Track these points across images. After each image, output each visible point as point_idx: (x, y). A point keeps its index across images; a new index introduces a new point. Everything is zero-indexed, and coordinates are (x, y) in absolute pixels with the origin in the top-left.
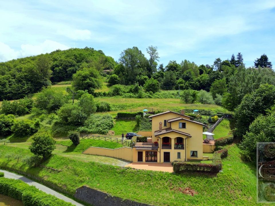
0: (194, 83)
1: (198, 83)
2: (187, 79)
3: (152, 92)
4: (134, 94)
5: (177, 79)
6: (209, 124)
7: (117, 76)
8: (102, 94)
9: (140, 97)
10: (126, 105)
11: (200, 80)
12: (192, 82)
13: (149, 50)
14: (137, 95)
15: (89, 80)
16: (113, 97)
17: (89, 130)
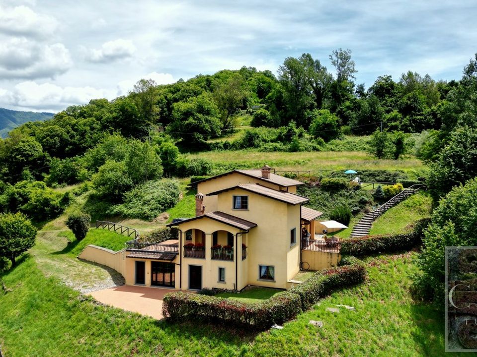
0: (421, 119)
1: (433, 119)
2: (407, 110)
3: (322, 140)
4: (284, 144)
5: (388, 112)
6: (374, 204)
7: (268, 113)
8: (222, 146)
9: (295, 149)
10: (243, 164)
11: (437, 111)
12: (419, 117)
13: (335, 58)
14: (288, 146)
15: (194, 119)
16: (241, 151)
17: (126, 211)
